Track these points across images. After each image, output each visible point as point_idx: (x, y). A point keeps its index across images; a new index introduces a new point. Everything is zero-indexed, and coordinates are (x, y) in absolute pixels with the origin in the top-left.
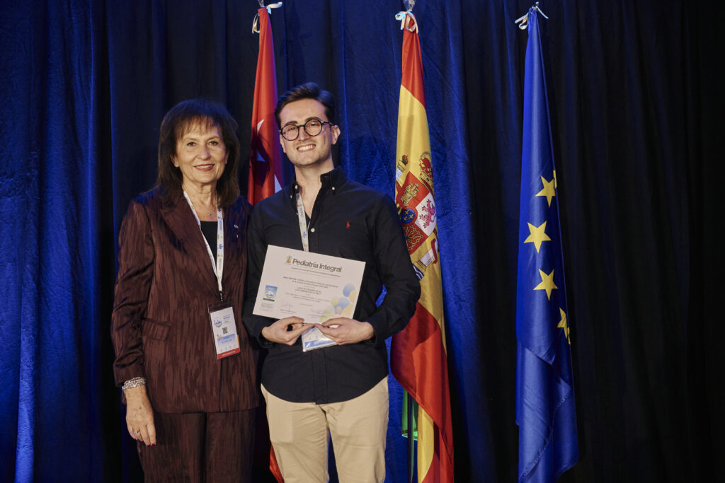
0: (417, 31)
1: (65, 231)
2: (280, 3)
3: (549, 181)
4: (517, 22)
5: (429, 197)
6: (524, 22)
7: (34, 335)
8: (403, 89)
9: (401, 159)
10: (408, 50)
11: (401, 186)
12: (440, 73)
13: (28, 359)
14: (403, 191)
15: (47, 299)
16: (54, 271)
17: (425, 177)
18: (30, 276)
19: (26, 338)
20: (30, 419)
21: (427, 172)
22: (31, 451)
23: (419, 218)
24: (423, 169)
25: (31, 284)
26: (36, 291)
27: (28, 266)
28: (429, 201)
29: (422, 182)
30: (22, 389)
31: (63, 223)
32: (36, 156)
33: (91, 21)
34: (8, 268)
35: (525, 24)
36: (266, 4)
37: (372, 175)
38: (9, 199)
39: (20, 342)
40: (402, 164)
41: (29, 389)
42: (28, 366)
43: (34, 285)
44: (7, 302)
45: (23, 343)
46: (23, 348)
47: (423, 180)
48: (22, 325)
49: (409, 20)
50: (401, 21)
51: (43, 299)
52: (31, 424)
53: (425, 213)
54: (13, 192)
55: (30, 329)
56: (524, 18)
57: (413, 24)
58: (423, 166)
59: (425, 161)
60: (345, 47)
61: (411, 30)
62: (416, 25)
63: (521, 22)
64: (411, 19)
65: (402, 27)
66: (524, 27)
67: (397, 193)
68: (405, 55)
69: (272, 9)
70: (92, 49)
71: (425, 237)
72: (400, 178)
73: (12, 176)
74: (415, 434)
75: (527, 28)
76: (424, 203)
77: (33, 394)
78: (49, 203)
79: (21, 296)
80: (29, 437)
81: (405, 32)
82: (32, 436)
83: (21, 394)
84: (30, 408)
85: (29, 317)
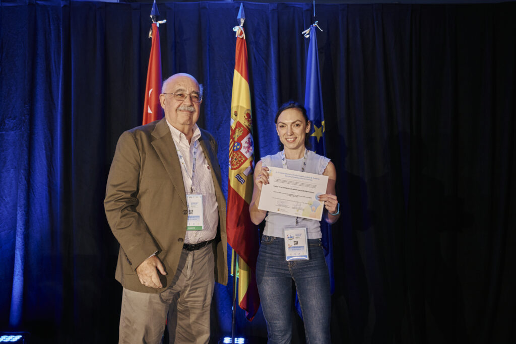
0: (244, 38)
1: (44, 152)
2: (165, 21)
3: (318, 128)
4: (303, 33)
5: (249, 135)
6: (307, 33)
7: (25, 211)
8: (236, 72)
9: (234, 113)
10: (239, 49)
11: (233, 129)
12: (264, 63)
13: (21, 225)
14: (234, 132)
15: (34, 190)
16: (38, 174)
17: (247, 124)
18: (23, 177)
19: (20, 213)
20: (21, 260)
21: (248, 121)
22: (22, 278)
23: (243, 147)
24: (246, 119)
25: (24, 182)
26: (27, 186)
27: (22, 171)
28: (249, 138)
29: (246, 127)
30: (17, 242)
31: (43, 147)
32: (28, 107)
33: (61, 29)
34: (11, 172)
35: (309, 34)
36: (157, 21)
37: (223, 122)
38: (13, 132)
39: (17, 215)
40: (234, 116)
41: (21, 242)
42: (21, 229)
43: (25, 182)
44: (11, 192)
45: (18, 215)
46: (18, 218)
47: (246, 126)
48: (18, 205)
49: (240, 31)
50: (235, 32)
51: (31, 190)
52: (22, 262)
53: (246, 145)
54: (15, 128)
55: (23, 208)
56: (307, 31)
57: (242, 33)
58: (246, 117)
59: (248, 115)
60: (209, 46)
61: (240, 37)
62: (244, 35)
63: (306, 33)
64: (241, 31)
65: (237, 36)
66: (308, 36)
67: (231, 133)
68: (237, 52)
69: (160, 24)
70: (62, 46)
71: (247, 159)
72: (233, 125)
73: (15, 118)
74: (237, 274)
75: (310, 36)
76: (246, 139)
77: (23, 245)
78: (36, 135)
79: (18, 189)
80: (21, 271)
81: (238, 38)
82: (22, 270)
83: (17, 245)
84: (21, 253)
85: (22, 201)
